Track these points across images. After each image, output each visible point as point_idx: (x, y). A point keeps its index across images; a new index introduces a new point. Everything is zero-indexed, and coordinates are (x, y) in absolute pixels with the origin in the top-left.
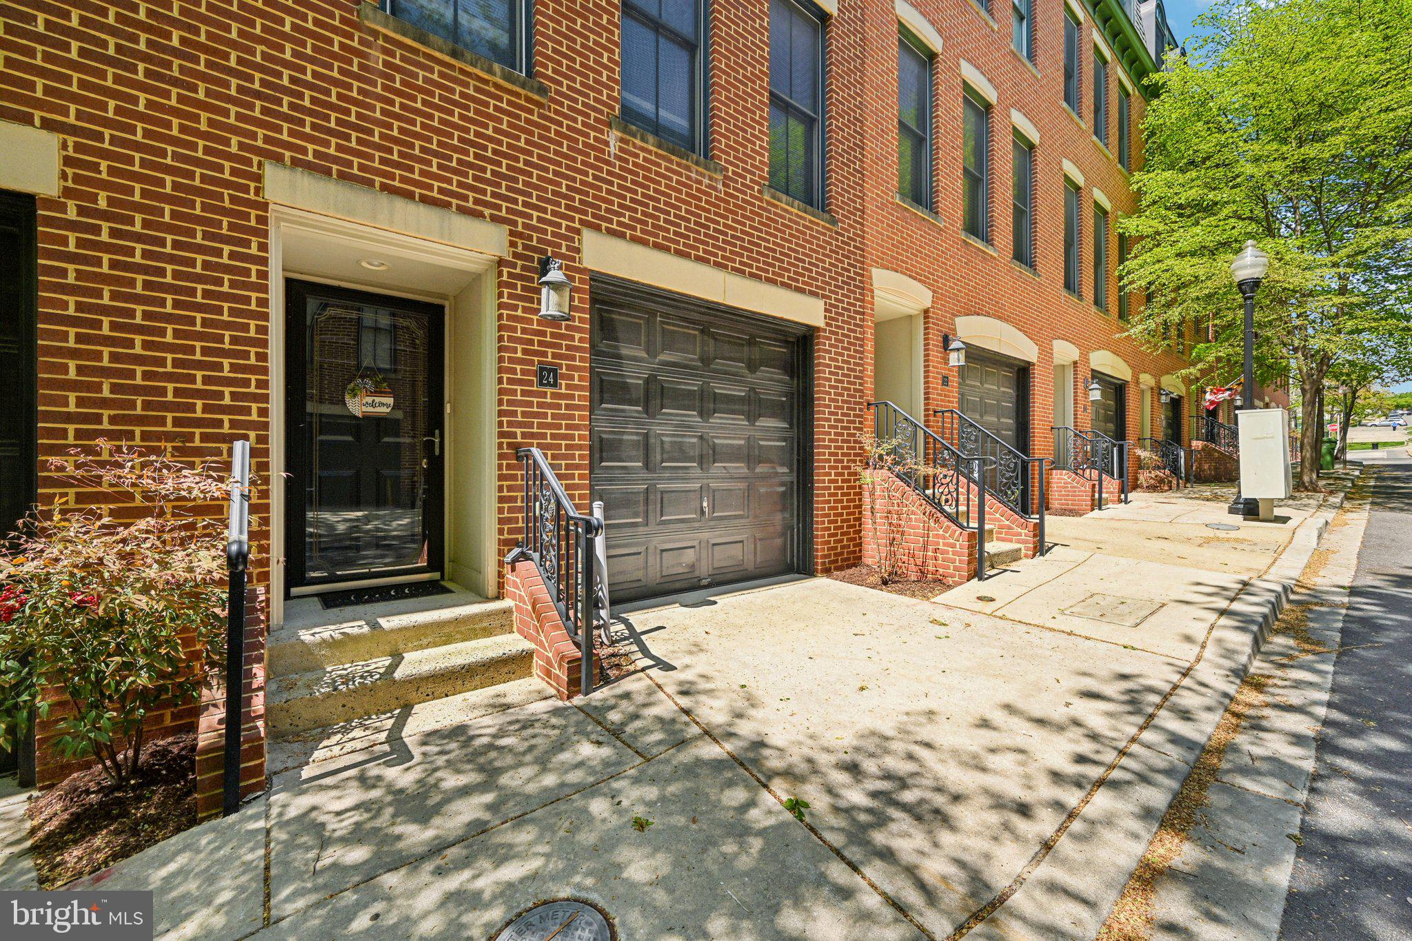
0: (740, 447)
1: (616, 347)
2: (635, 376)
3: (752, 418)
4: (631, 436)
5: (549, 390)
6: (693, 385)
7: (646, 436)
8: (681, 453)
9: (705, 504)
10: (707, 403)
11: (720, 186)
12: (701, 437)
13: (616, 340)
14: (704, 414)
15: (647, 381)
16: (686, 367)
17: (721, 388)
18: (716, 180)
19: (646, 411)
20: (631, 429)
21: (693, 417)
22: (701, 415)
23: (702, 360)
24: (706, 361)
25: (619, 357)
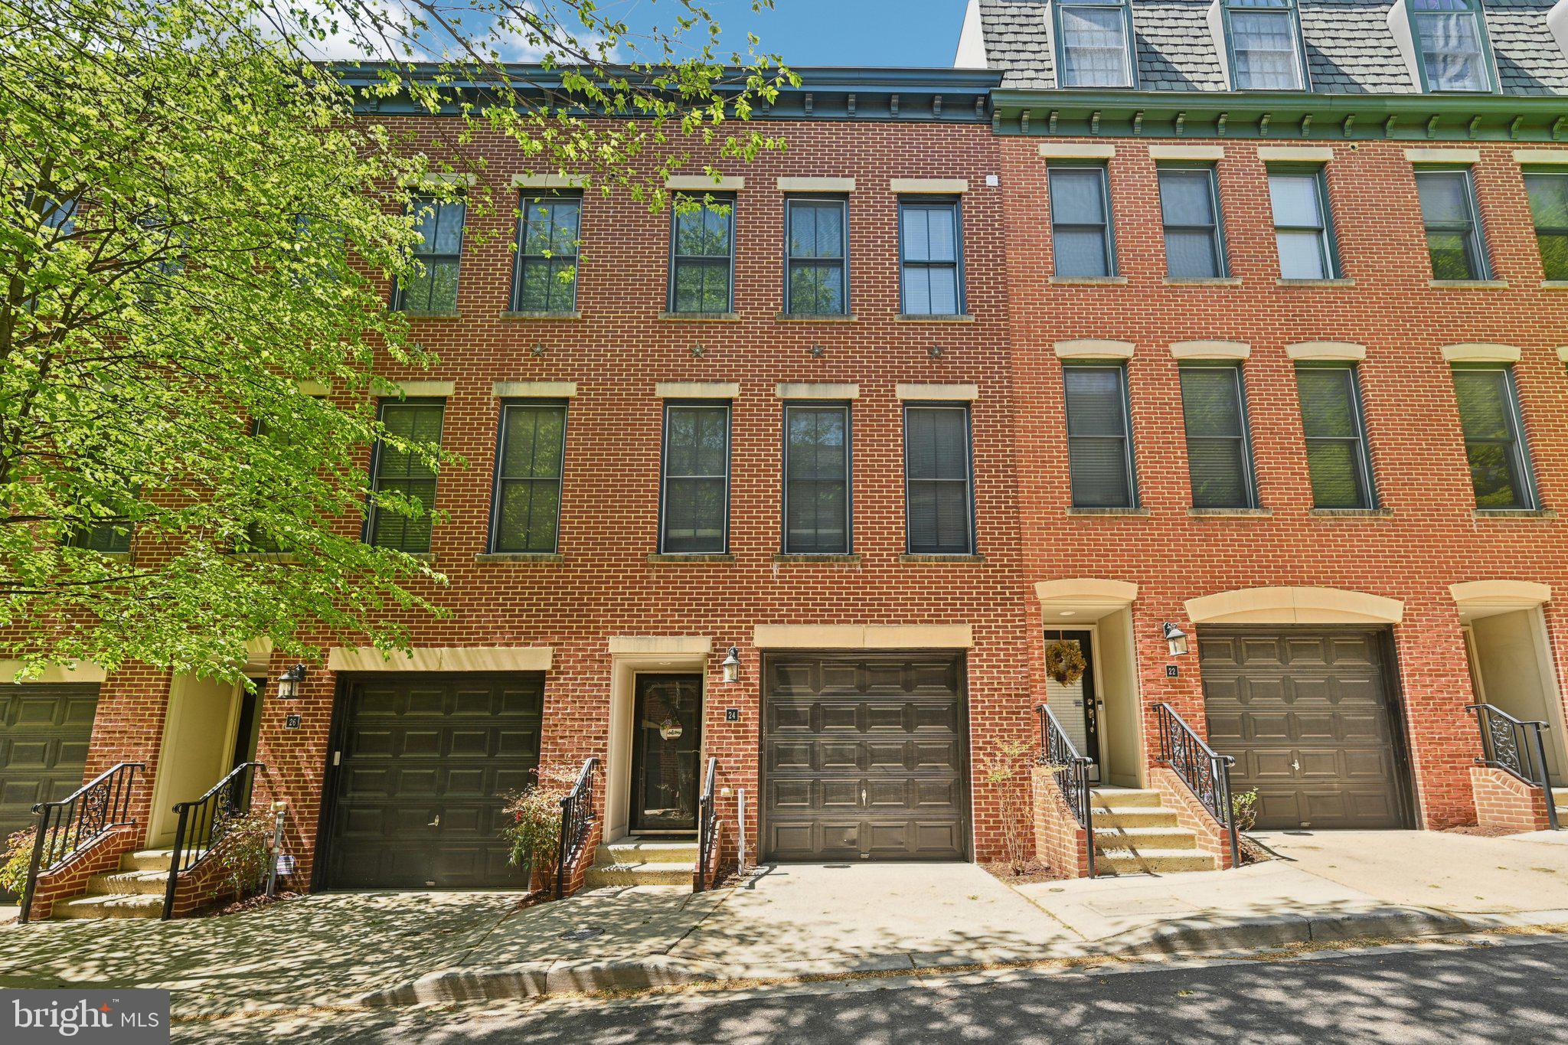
0: (898, 750)
1: (790, 689)
2: (803, 706)
3: (909, 727)
4: (800, 746)
5: (733, 722)
6: (852, 706)
7: (812, 745)
8: (841, 756)
9: (864, 795)
10: (864, 719)
11: (859, 568)
12: (859, 745)
13: (789, 684)
14: (862, 727)
15: (812, 708)
16: (845, 694)
17: (875, 706)
18: (855, 566)
19: (812, 728)
20: (801, 741)
21: (852, 729)
22: (859, 727)
23: (859, 687)
24: (862, 688)
25: (791, 694)
